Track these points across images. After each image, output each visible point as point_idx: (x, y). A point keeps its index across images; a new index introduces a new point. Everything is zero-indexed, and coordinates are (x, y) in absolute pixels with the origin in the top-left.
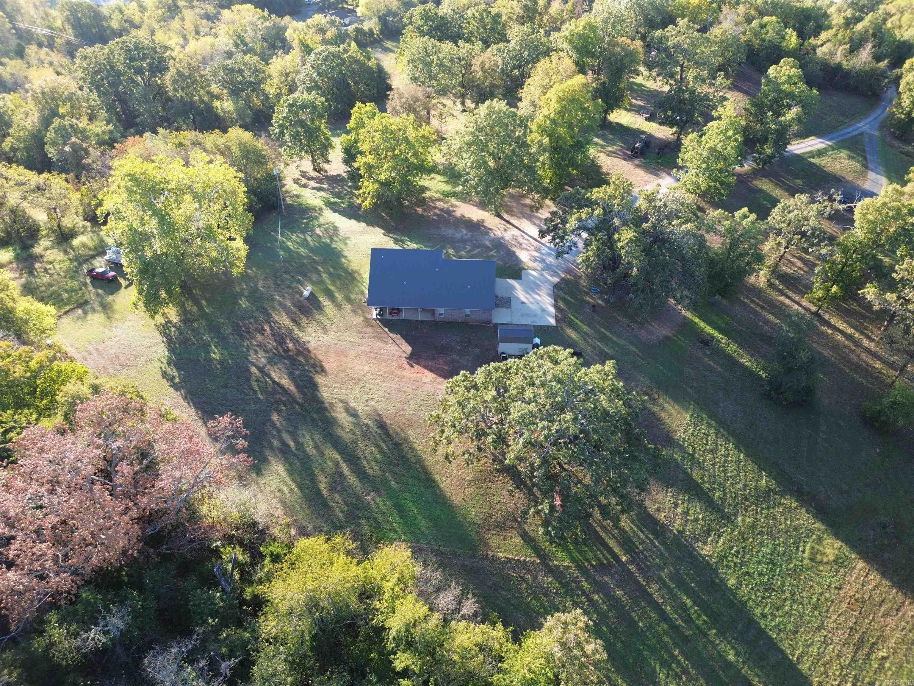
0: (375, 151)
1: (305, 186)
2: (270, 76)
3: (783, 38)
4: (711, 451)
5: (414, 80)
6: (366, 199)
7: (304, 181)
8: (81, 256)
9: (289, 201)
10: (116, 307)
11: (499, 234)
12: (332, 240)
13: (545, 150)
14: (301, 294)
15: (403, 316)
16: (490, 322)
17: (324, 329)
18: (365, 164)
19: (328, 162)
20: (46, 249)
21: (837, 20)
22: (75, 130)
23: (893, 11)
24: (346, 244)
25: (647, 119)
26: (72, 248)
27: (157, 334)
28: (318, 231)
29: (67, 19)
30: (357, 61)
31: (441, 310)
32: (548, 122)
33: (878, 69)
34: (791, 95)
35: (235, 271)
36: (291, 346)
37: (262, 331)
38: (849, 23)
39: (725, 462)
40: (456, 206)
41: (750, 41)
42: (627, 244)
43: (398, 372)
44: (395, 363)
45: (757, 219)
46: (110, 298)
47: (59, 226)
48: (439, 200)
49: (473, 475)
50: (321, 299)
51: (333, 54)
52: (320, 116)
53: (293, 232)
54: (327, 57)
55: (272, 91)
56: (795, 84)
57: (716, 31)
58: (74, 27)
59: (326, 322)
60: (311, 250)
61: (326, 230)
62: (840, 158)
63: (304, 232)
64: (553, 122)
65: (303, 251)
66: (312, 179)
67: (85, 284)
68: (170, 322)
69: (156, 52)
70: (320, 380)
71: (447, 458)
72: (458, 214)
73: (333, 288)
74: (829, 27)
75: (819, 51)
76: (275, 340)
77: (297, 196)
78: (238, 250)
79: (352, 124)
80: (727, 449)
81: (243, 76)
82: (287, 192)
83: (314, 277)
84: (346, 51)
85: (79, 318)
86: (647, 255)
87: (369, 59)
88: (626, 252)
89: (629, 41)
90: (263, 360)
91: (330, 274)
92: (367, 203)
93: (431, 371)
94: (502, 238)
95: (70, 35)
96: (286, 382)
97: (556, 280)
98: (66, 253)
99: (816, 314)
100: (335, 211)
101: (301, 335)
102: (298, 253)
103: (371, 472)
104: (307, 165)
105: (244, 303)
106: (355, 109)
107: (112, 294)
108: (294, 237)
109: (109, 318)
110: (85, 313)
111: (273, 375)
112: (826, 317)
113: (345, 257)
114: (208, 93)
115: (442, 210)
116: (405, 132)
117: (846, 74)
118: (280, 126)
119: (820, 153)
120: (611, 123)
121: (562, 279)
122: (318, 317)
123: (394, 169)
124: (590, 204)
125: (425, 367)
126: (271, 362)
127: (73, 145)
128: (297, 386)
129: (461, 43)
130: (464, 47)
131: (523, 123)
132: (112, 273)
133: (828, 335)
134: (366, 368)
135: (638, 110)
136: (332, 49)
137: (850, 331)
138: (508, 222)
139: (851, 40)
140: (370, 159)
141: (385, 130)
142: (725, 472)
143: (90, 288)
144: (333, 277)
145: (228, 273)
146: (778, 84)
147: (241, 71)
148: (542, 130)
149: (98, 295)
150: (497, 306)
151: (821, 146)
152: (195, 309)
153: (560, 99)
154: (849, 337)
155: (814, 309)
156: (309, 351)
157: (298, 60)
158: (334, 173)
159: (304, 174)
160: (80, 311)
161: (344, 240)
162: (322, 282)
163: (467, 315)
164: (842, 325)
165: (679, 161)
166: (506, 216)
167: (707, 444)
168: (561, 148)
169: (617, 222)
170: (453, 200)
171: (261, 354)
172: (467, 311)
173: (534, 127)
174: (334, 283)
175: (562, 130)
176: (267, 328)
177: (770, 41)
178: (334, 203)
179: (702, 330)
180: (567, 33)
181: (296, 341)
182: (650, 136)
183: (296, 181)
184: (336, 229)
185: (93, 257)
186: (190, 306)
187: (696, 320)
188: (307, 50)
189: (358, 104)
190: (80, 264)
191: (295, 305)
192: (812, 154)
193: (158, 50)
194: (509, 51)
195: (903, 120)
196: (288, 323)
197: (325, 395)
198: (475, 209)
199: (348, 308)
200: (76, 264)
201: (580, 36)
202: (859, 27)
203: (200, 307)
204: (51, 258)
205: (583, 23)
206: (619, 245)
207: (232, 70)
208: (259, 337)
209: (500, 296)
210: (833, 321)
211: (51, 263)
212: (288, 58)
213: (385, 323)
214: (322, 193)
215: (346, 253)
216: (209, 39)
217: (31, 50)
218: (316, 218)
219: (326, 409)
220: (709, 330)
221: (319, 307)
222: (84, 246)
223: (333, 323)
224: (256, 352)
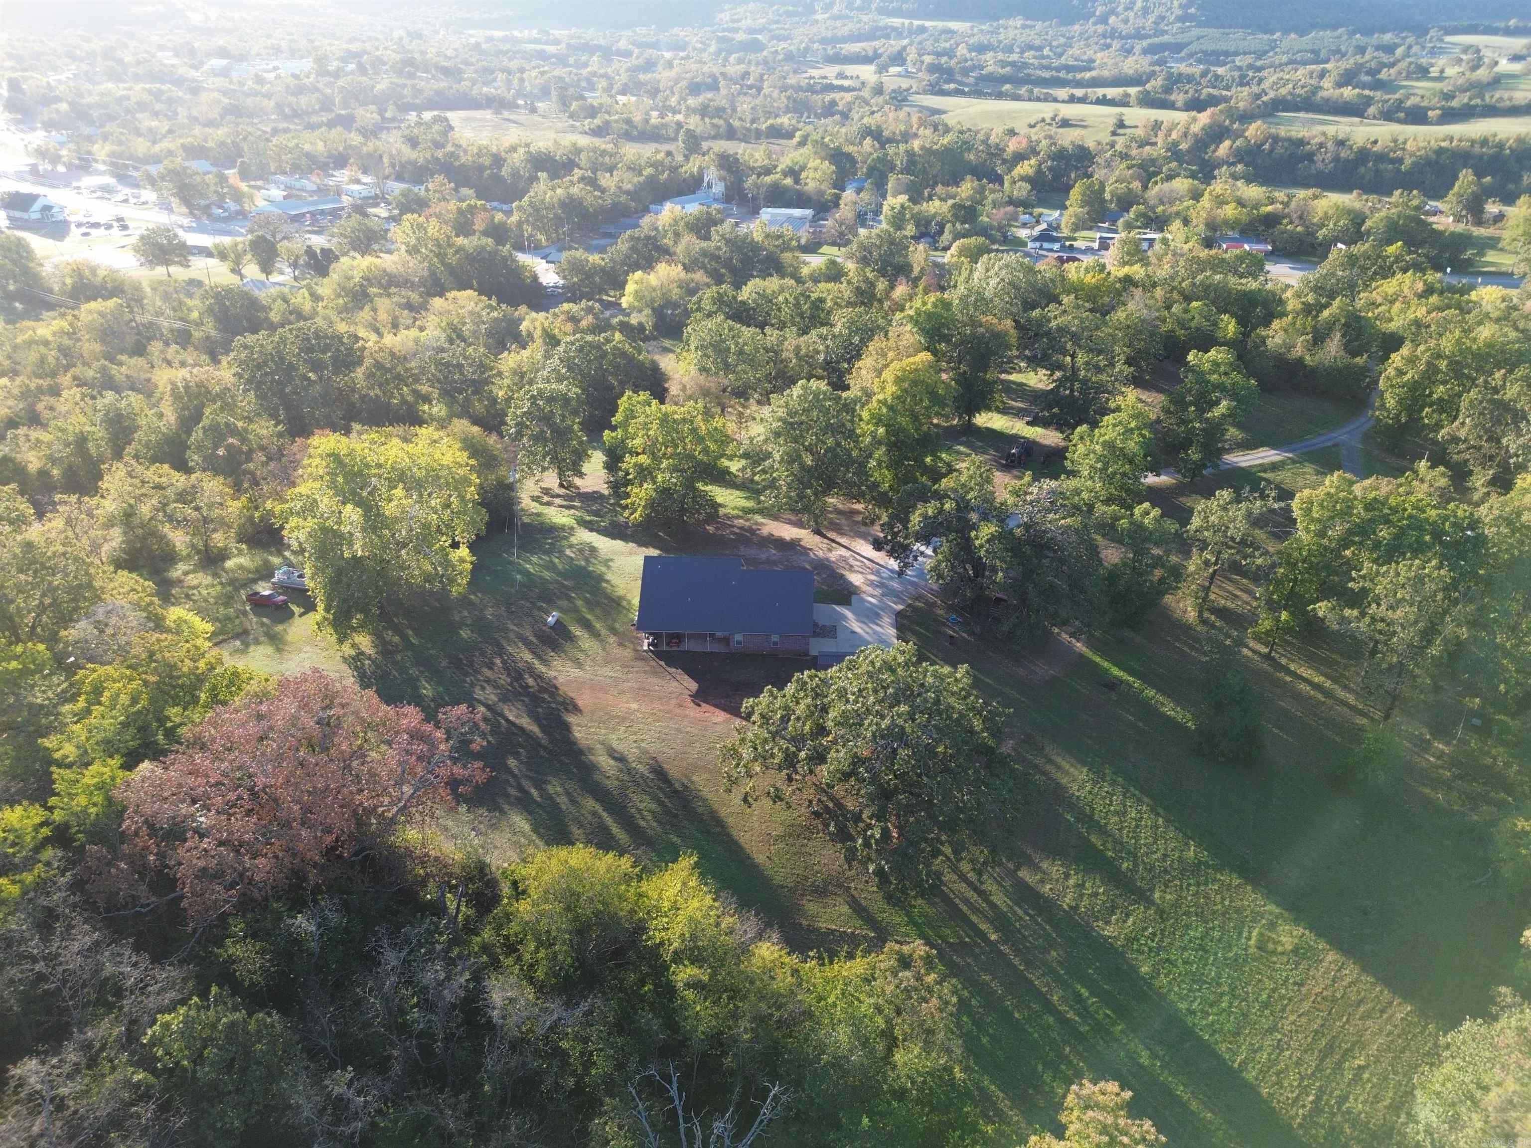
0: (651, 450)
1: (549, 504)
2: (500, 374)
3: (1215, 324)
4: (1117, 813)
5: (703, 370)
6: (635, 511)
7: (546, 499)
8: (237, 580)
9: (526, 520)
10: (289, 638)
11: (821, 554)
12: (587, 560)
13: (880, 443)
14: (545, 623)
15: (687, 646)
16: (807, 654)
17: (578, 664)
18: (636, 465)
19: (581, 475)
20: (186, 573)
21: (1293, 304)
22: (232, 430)
23: (1379, 300)
24: (609, 567)
25: (1028, 423)
26: (223, 569)
27: (344, 667)
28: (568, 552)
29: (210, 310)
30: (623, 354)
31: (738, 637)
32: (884, 410)
33: (1356, 365)
34: (1221, 387)
35: (455, 590)
36: (530, 681)
37: (490, 666)
38: (1308, 310)
39: (1137, 826)
40: (762, 524)
41: (1173, 331)
42: (988, 541)
43: (678, 711)
44: (674, 701)
45: (1162, 516)
46: (279, 628)
47: (206, 545)
48: (738, 517)
49: (782, 829)
50: (572, 628)
51: (590, 344)
52: (575, 413)
53: (533, 553)
54: (582, 347)
55: (501, 394)
56: (1226, 374)
57: (1120, 315)
58: (218, 320)
59: (580, 655)
60: (559, 573)
61: (581, 551)
62: (1304, 473)
63: (548, 553)
64: (891, 408)
65: (547, 574)
66: (558, 496)
67: (245, 613)
68: (362, 653)
69: (343, 343)
70: (571, 719)
71: (745, 800)
72: (765, 531)
73: (589, 617)
74: (1284, 314)
75: (1269, 342)
76: (509, 675)
77: (538, 515)
78: (462, 560)
79: (618, 418)
80: (1139, 812)
81: (462, 374)
82: (523, 510)
83: (564, 603)
84: (608, 341)
85: (237, 651)
86: (1015, 556)
87: (640, 353)
88: (987, 551)
89: (995, 321)
90: (493, 697)
91: (587, 601)
92: (637, 515)
93: (725, 710)
94: (827, 559)
95: (210, 328)
96: (525, 722)
97: (900, 607)
98: (215, 575)
99: (1267, 657)
100: (591, 530)
101: (543, 669)
102: (541, 578)
103: (642, 823)
104: (551, 480)
105: (465, 633)
106: (625, 398)
107: (281, 622)
108: (535, 559)
109: (279, 650)
110: (247, 645)
111: (507, 713)
112: (1284, 661)
113: (608, 582)
114: (415, 392)
115: (742, 528)
116: (692, 422)
117: (1312, 373)
118: (517, 425)
119: (1274, 467)
120: (979, 428)
121: (909, 606)
122: (568, 647)
123: (674, 469)
124: (940, 497)
125: (716, 706)
126: (504, 699)
127: (229, 447)
128: (540, 726)
129: (768, 330)
130: (772, 335)
131: (849, 408)
132: (282, 598)
133: (1286, 683)
134: (634, 706)
135: (1018, 413)
136: (589, 338)
137: (1318, 679)
138: (833, 541)
139: (1315, 329)
140: (643, 459)
141: (665, 420)
142: (1137, 838)
143: (251, 616)
144: (591, 605)
145: (445, 592)
146: (1202, 373)
147: (460, 366)
148: (878, 420)
149: (263, 624)
150: (816, 635)
151: (1278, 458)
152: (396, 639)
153: (898, 381)
154: (1317, 687)
155: (1265, 650)
156: (556, 688)
157: (539, 356)
158: (589, 490)
159: (546, 491)
160: (238, 643)
161: (607, 562)
162: (576, 610)
163: (775, 644)
164: (1306, 672)
165: (1067, 463)
166: (830, 535)
167: (1111, 804)
168: (903, 442)
169: (974, 517)
170: (759, 518)
171: (489, 690)
172: (775, 638)
173: (865, 415)
174: (591, 610)
175: (903, 421)
176: (498, 661)
177: (1198, 329)
178: (590, 522)
179: (1106, 671)
180: (912, 312)
181: (538, 677)
182: (1034, 443)
183: (535, 499)
184: (593, 550)
185: (255, 581)
186: (389, 635)
187: (1097, 659)
188: (552, 341)
189: (628, 393)
190: (237, 589)
191: (536, 636)
192: (1263, 468)
193: (345, 340)
194: (834, 336)
195: (1392, 425)
196: (528, 656)
197: (577, 735)
198: (788, 526)
199: (612, 639)
200: (229, 588)
201: (929, 315)
202: (1326, 313)
203: (404, 637)
204: (195, 582)
205: (933, 299)
206: (977, 543)
207: (448, 365)
208: (487, 672)
209: (821, 623)
210: (1292, 667)
211: (194, 588)
212: (525, 353)
213: (659, 654)
214: (572, 511)
215: (609, 576)
216: (413, 333)
217: (155, 347)
218: (566, 538)
219: (581, 752)
220: (1116, 671)
221: (570, 638)
222: (241, 567)
223: (587, 655)
224: (483, 688)
